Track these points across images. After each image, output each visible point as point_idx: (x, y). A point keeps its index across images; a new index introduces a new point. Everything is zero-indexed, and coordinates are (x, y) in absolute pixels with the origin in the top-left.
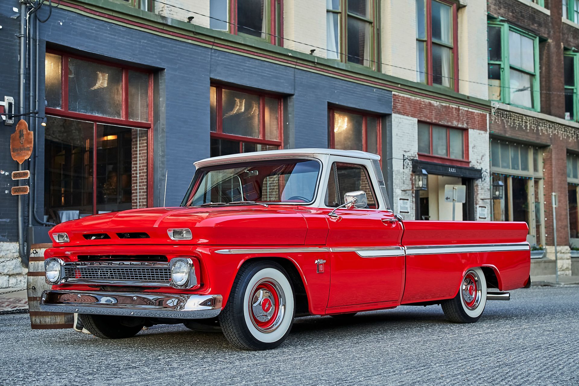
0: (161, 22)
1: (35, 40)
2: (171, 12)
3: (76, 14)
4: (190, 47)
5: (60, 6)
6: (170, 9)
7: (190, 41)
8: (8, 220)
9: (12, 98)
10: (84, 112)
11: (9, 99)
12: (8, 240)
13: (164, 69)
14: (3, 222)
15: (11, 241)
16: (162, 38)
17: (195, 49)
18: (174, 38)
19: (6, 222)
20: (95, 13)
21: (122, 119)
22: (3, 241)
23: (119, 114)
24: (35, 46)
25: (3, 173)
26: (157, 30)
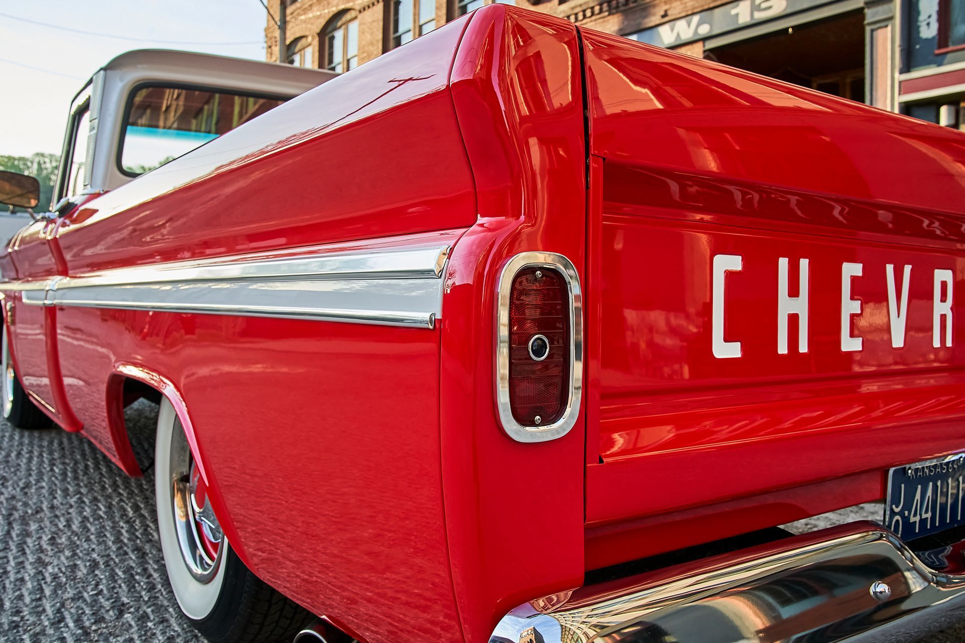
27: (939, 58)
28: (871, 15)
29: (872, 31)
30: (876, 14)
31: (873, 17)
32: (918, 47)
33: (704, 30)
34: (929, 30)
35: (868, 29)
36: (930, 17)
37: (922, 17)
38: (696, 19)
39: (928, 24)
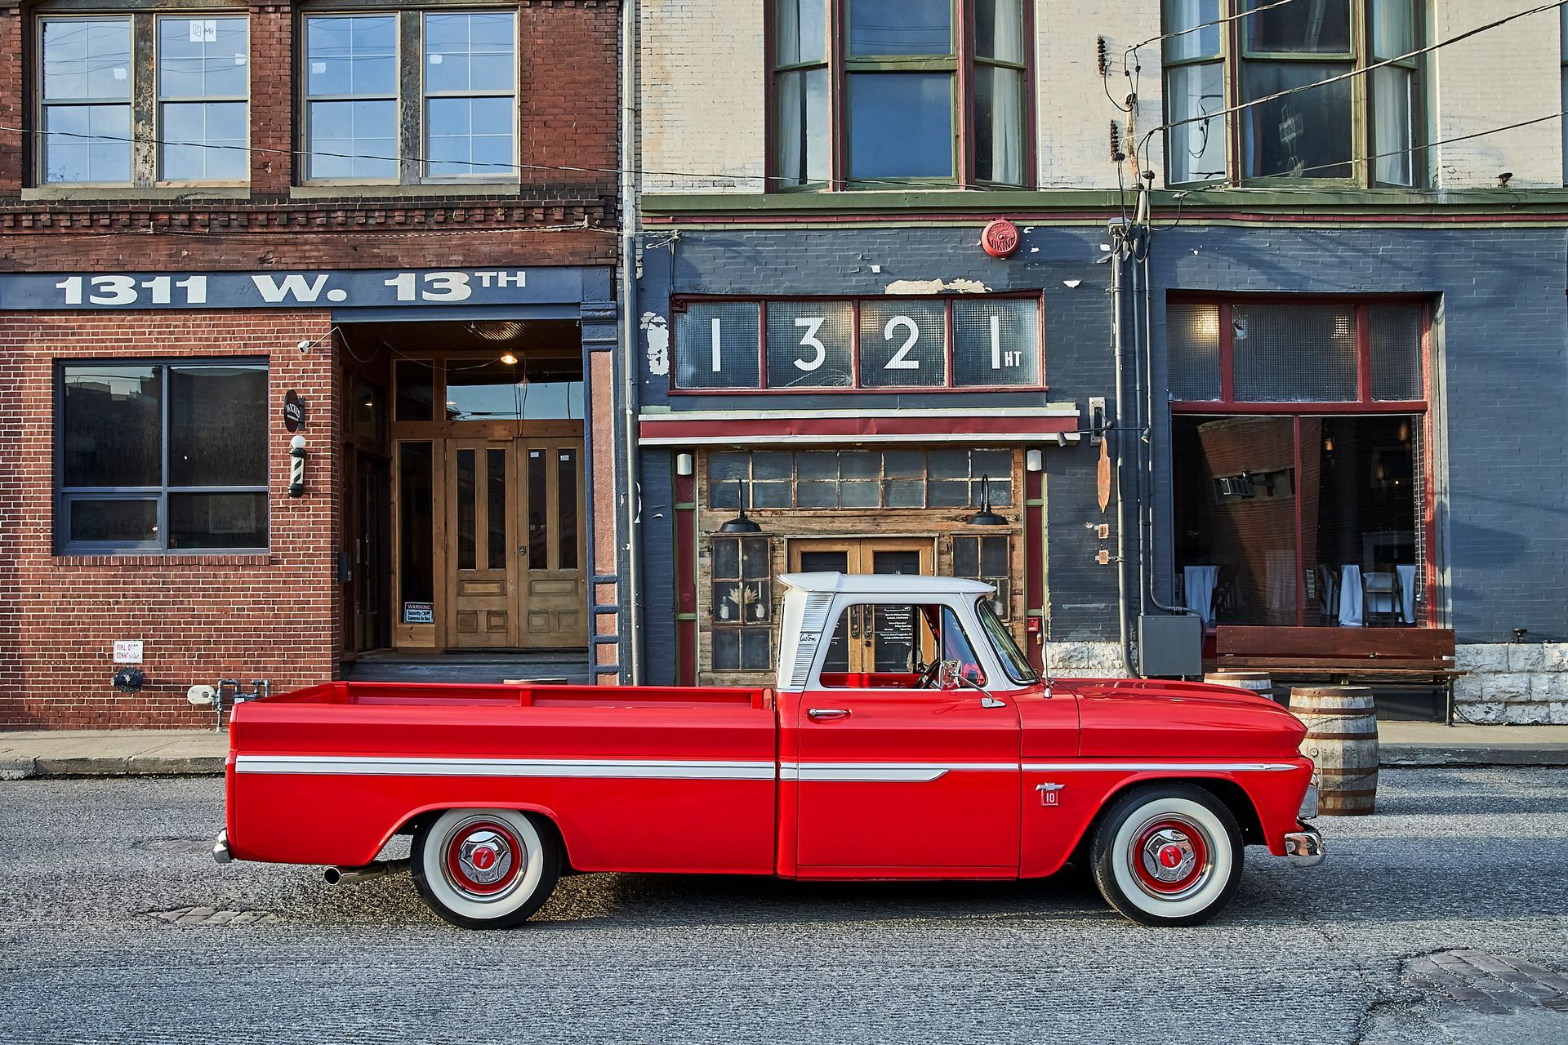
0: (1422, 202)
1: (1141, 292)
2: (1455, 175)
3: (1227, 228)
4: (1507, 237)
5: (1181, 222)
6: (1450, 169)
7: (1504, 225)
8: (1103, 605)
9: (1102, 399)
10: (1271, 400)
11: (1097, 402)
12: (1104, 639)
13: (1442, 292)
14: (1093, 608)
15: (1108, 640)
16: (1431, 231)
17: (1523, 237)
18: (1463, 226)
19: (1098, 608)
20: (1266, 218)
21: (1358, 401)
22: (1094, 641)
23: (1352, 394)
24: (1141, 302)
25: (1091, 526)
26: (1417, 219)
27: (672, 400)
28: (588, 335)
29: (591, 351)
30: (593, 334)
31: (588, 336)
32: (647, 382)
33: (337, 296)
34: (659, 368)
35: (584, 348)
36: (660, 352)
37: (652, 350)
38: (322, 279)
39: (658, 359)
